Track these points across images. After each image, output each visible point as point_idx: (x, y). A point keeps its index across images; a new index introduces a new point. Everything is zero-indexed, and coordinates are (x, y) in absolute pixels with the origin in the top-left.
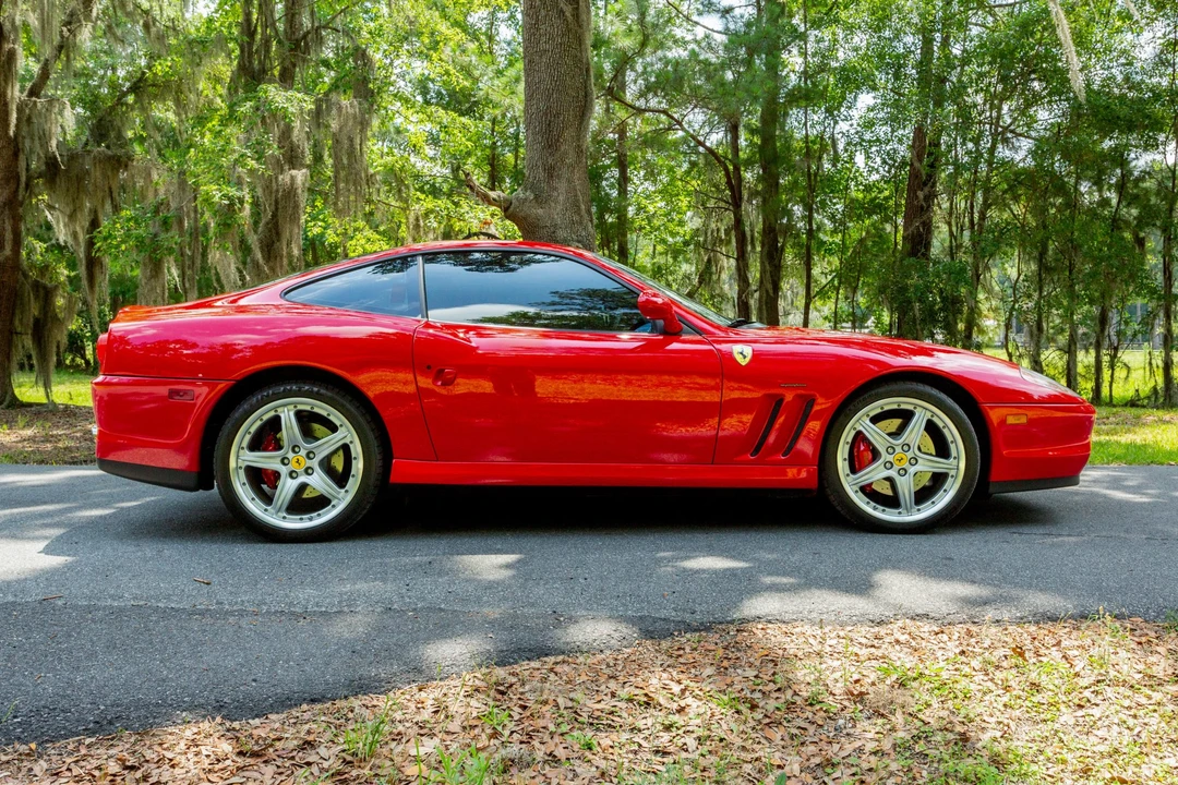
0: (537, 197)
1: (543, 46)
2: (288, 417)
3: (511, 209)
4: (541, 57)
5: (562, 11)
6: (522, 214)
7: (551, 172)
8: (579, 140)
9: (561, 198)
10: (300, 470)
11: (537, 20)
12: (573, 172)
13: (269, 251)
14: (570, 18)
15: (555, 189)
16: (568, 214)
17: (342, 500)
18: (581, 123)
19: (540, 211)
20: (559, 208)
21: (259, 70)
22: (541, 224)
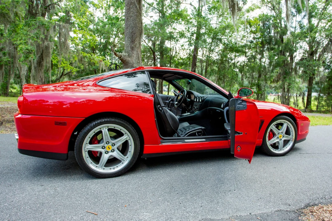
0: (128, 55)
1: (131, 15)
2: (105, 131)
3: (122, 58)
4: (131, 17)
5: (136, 6)
6: (125, 59)
7: (132, 49)
8: (140, 41)
9: (135, 56)
10: (110, 150)
11: (130, 8)
12: (138, 49)
13: (40, 64)
14: (138, 8)
15: (133, 53)
16: (137, 60)
17: (126, 161)
18: (140, 37)
19: (129, 59)
20: (134, 58)
21: (35, 13)
22: (130, 62)
